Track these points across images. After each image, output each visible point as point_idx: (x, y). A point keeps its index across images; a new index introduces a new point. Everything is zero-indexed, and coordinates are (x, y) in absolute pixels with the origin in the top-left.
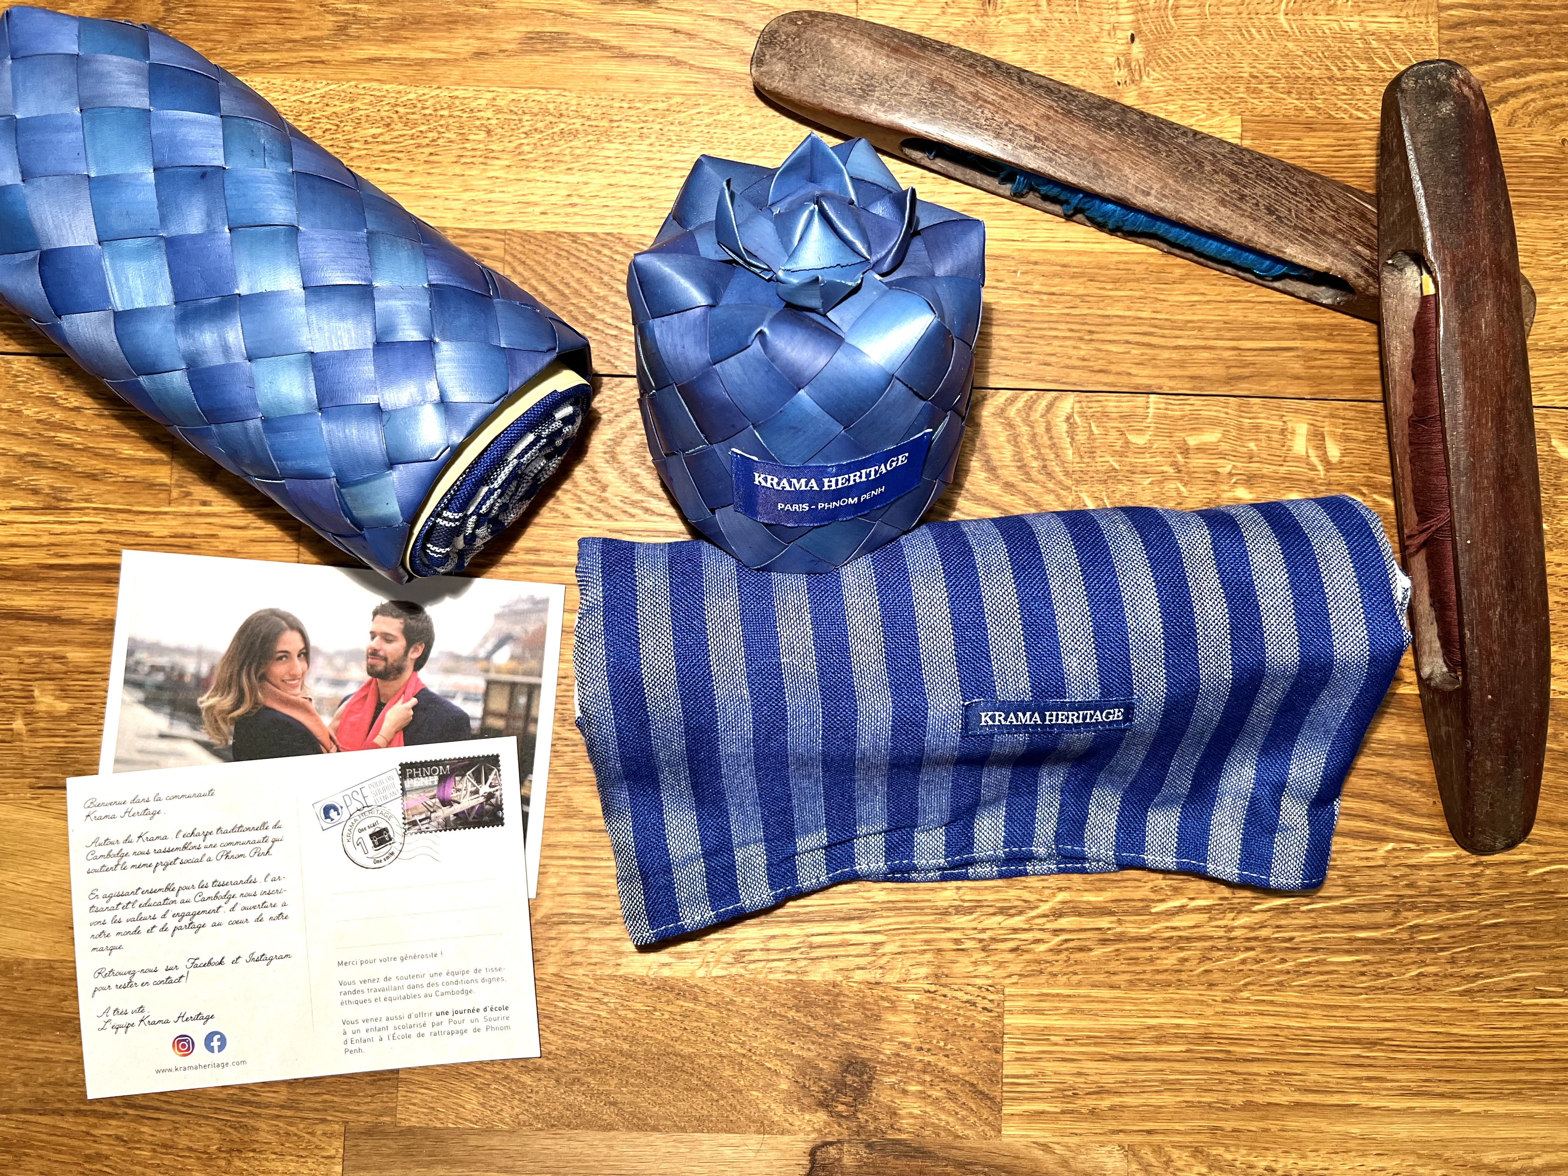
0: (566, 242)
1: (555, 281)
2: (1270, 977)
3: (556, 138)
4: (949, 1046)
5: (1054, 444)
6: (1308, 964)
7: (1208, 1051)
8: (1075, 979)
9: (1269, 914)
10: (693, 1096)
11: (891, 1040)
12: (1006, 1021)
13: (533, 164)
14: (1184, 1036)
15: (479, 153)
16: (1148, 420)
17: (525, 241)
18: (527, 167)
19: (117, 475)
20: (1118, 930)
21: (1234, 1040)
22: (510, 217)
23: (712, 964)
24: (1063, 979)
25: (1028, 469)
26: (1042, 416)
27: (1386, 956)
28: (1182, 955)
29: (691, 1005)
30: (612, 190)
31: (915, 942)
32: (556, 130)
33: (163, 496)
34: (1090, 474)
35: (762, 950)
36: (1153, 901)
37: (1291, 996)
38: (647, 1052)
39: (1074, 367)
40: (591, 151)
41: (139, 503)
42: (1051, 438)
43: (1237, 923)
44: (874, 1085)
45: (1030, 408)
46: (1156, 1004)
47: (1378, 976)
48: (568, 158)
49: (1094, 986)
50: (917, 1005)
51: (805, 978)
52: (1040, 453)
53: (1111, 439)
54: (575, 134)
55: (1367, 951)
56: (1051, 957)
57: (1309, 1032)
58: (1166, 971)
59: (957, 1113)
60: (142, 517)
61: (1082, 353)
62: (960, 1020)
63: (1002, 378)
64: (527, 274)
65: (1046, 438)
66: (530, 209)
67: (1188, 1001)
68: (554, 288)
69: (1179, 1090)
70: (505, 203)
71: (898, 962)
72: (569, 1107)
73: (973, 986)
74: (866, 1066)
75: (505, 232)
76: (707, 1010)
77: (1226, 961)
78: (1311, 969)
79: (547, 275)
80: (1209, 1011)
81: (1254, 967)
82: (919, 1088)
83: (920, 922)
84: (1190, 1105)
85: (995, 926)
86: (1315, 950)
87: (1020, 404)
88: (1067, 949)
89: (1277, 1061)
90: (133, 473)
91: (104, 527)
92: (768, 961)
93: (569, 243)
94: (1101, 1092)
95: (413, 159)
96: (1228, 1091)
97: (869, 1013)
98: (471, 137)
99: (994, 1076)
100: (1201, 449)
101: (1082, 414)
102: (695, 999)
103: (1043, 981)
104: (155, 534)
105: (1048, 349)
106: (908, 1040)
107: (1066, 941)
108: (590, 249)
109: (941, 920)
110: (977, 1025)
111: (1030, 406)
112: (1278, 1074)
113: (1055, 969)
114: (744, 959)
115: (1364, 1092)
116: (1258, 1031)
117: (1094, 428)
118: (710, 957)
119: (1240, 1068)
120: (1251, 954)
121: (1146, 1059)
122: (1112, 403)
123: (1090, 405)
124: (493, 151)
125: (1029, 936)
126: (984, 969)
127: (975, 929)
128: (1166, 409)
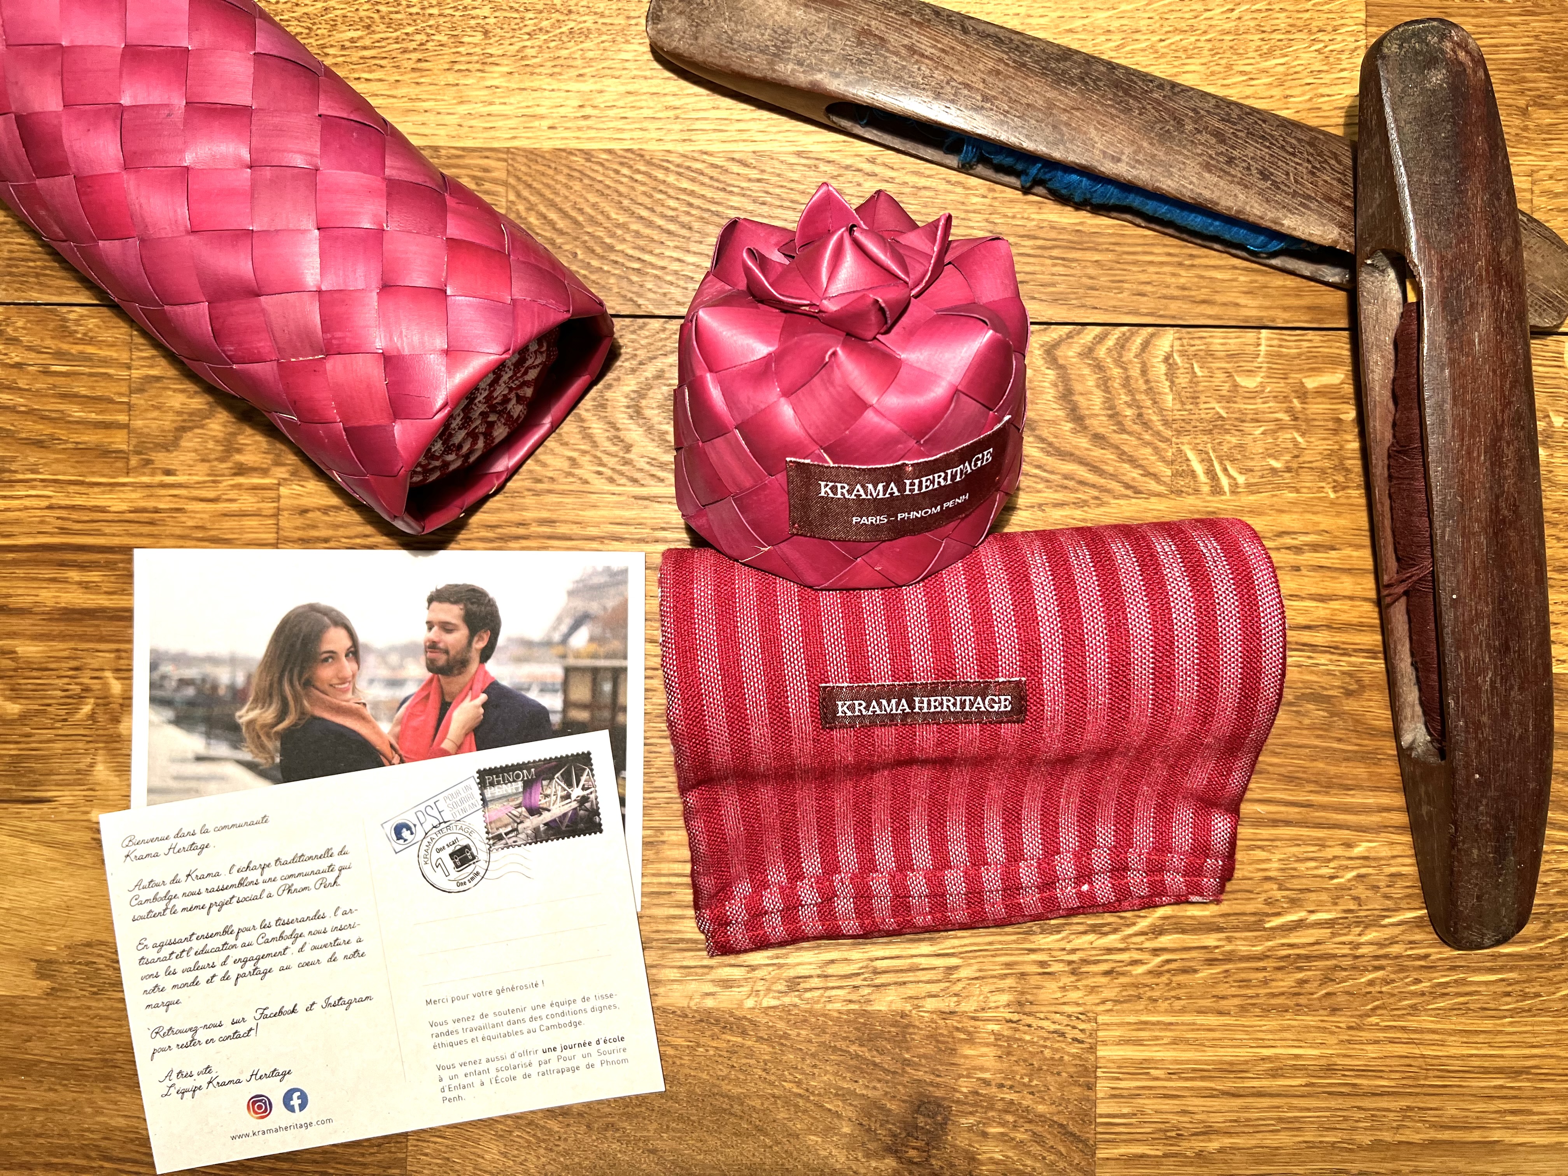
0: (579, 160)
1: (567, 207)
2: (1400, 1000)
3: (565, 39)
4: (1035, 1082)
5: (1150, 389)
6: (1446, 984)
7: (1331, 1085)
8: (1178, 1004)
9: (1401, 928)
10: (743, 1142)
11: (968, 1076)
12: (1099, 1054)
13: (538, 70)
14: (1304, 1068)
15: (476, 58)
16: (1259, 360)
17: (531, 160)
18: (532, 74)
19: (66, 442)
20: (1228, 948)
21: (1361, 1072)
22: (513, 133)
23: (762, 993)
24: (1165, 1005)
25: (1120, 419)
26: (1136, 356)
27: (1534, 974)
28: (1300, 975)
29: (739, 1040)
30: (631, 98)
31: (995, 966)
32: (564, 29)
33: (120, 464)
34: (1193, 424)
35: (819, 976)
36: (1268, 915)
37: (1426, 1021)
38: (690, 1093)
39: (1173, 298)
40: (606, 54)
41: (93, 474)
42: (1147, 382)
43: (1364, 939)
44: (949, 1127)
45: (1123, 347)
46: (1271, 1031)
47: (1525, 996)
48: (579, 62)
49: (1200, 1012)
50: (998, 1036)
51: (869, 1008)
52: (1134, 400)
53: (1216, 382)
54: (586, 34)
55: (1512, 969)
56: (1149, 980)
57: (1444, 1061)
58: (1283, 994)
59: (1044, 1158)
60: (96, 490)
61: (1182, 281)
62: (1047, 1053)
63: (1090, 311)
64: (532, 199)
65: (1141, 382)
66: (536, 124)
67: (1308, 1029)
68: (565, 215)
69: (1298, 1129)
70: (506, 117)
71: (975, 989)
72: (603, 1155)
73: (1062, 1014)
74: (939, 1106)
75: (508, 150)
76: (757, 1045)
77: (1351, 982)
78: (1450, 990)
79: (558, 200)
80: (1332, 1040)
81: (1384, 989)
82: (1001, 1130)
83: (1000, 943)
84: (1310, 1145)
85: (1086, 946)
86: (1453, 968)
87: (1110, 342)
88: (1168, 971)
89: (1410, 1094)
90: (85, 438)
91: (54, 501)
92: (827, 988)
93: (582, 161)
94: (1208, 1132)
95: (398, 67)
96: (1354, 1129)
97: (943, 1047)
98: (466, 39)
99: (1086, 1116)
100: (1320, 392)
101: (1183, 353)
102: (744, 1033)
103: (1141, 1007)
104: (112, 509)
105: (1143, 277)
106: (987, 1075)
107: (1168, 961)
108: (607, 169)
109: (1025, 940)
110: (1066, 1058)
111: (1122, 345)
112: (1410, 1108)
113: (1156, 994)
114: (799, 987)
115: (1509, 1126)
116: (1388, 1062)
117: (1197, 369)
118: (760, 985)
119: (1367, 1103)
120: (1380, 974)
121: (1260, 1094)
122: (1217, 340)
123: (1192, 342)
124: (491, 55)
125: (1125, 956)
126: (1074, 995)
127: (1064, 949)
128: (1280, 346)
